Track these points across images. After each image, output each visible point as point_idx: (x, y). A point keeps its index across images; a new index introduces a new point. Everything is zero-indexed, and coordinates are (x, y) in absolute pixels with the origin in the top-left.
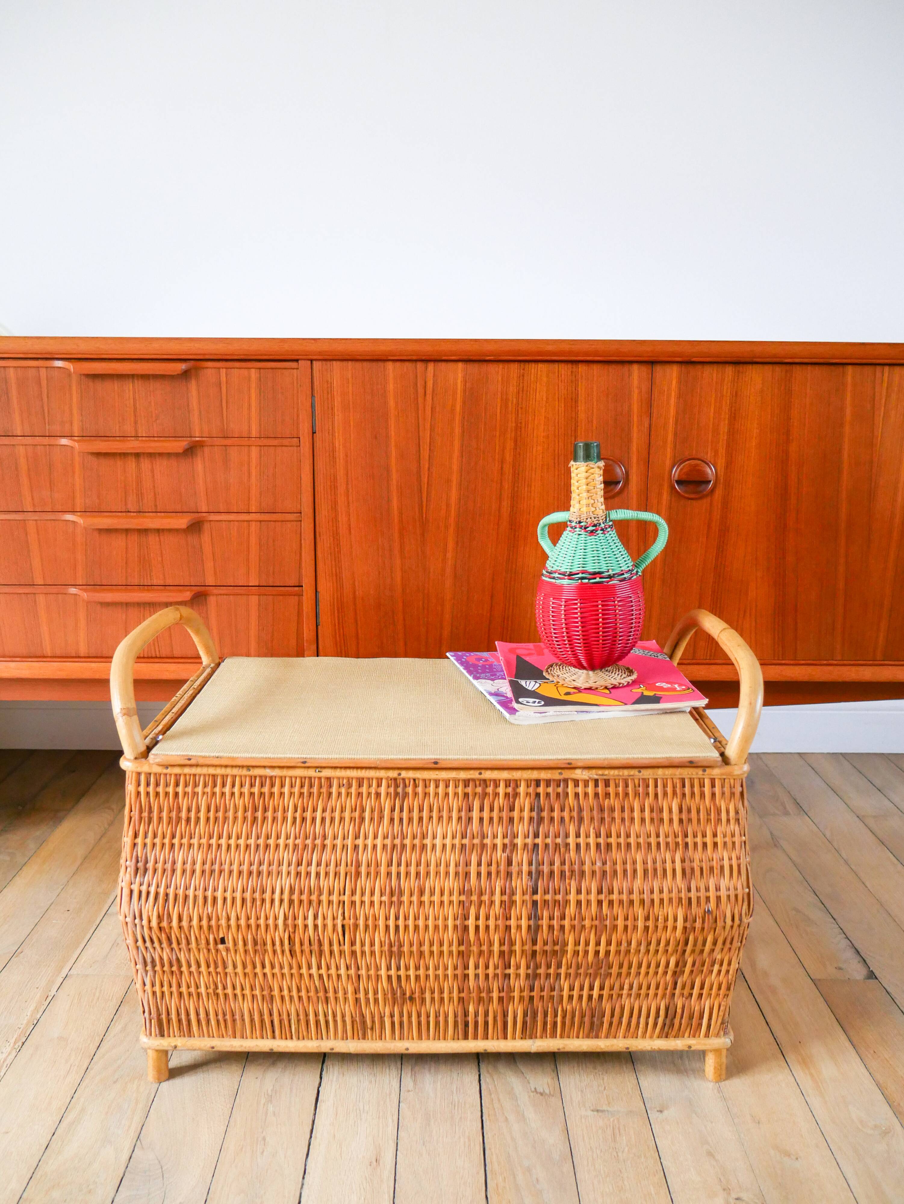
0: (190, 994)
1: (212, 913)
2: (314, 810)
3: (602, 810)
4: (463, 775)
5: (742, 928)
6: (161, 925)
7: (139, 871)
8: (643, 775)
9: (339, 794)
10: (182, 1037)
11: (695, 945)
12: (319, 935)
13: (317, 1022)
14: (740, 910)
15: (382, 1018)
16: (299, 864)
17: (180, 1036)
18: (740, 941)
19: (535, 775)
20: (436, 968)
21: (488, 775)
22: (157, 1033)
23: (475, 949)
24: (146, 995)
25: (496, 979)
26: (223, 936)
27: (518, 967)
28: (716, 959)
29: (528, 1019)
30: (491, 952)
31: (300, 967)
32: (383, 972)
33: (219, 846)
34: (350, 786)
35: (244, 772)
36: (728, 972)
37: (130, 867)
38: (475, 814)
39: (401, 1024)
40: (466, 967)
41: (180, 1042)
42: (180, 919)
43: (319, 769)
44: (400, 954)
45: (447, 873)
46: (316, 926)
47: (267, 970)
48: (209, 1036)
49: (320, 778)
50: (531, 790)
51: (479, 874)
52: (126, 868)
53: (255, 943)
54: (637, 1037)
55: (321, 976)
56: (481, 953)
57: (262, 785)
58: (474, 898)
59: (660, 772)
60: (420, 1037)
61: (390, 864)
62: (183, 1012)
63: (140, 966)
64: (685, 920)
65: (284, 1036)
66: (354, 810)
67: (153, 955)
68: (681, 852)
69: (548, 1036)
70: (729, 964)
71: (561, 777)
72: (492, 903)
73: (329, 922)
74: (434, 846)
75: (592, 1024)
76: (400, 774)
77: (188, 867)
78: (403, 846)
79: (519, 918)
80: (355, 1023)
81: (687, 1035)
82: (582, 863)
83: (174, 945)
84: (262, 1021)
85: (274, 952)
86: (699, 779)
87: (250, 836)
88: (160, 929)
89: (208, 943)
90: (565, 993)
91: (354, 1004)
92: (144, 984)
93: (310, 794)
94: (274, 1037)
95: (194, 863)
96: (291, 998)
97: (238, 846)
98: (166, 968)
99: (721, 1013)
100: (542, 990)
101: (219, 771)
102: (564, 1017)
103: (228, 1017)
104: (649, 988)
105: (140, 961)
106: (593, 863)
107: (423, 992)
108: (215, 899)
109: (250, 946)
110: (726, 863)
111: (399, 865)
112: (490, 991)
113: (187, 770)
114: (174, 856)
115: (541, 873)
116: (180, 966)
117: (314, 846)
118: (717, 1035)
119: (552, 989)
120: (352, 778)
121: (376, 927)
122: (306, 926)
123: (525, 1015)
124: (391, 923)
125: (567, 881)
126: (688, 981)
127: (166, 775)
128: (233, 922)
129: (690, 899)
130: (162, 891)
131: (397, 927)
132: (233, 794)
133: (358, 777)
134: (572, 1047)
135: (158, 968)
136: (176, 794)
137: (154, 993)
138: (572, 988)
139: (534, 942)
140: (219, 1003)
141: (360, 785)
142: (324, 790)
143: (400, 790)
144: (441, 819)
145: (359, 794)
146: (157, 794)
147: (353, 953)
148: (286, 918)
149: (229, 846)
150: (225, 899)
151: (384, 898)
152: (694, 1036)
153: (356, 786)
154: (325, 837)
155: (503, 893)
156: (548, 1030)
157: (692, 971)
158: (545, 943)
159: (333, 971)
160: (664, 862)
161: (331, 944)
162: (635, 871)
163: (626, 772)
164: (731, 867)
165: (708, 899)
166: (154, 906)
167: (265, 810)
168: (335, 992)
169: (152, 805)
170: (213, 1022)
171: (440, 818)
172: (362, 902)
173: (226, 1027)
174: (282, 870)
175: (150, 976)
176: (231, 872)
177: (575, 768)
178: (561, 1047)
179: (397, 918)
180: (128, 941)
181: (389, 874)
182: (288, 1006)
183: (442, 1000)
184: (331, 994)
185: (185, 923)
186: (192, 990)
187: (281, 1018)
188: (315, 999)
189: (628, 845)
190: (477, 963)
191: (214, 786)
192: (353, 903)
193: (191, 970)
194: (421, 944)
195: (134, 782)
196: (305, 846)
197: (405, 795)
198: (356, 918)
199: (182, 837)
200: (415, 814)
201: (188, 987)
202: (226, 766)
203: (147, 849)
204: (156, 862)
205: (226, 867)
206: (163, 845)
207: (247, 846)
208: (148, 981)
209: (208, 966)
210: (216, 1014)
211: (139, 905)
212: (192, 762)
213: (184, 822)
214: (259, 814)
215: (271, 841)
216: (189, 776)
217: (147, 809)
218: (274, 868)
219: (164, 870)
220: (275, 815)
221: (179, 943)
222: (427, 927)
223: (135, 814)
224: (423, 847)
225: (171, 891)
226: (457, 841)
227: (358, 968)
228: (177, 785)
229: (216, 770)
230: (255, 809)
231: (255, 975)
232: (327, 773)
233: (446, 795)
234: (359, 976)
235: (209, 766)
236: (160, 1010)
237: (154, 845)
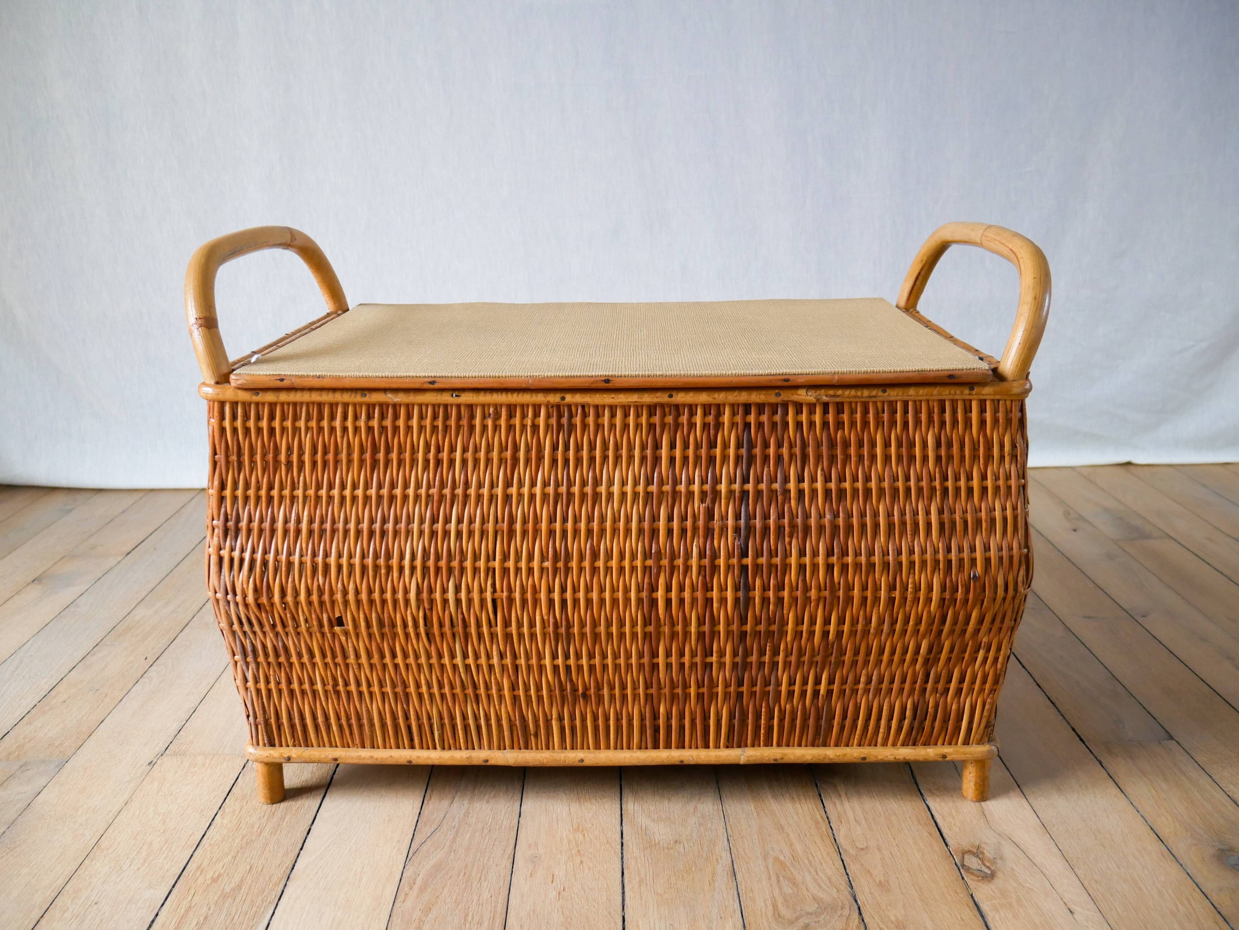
0: (303, 692)
1: (324, 585)
2: (452, 449)
3: (832, 444)
4: (647, 399)
5: (1017, 601)
6: (259, 601)
7: (229, 533)
8: (889, 395)
9: (484, 428)
10: (298, 748)
11: (955, 622)
12: (462, 613)
13: (466, 727)
14: (1015, 576)
15: (548, 722)
16: (434, 520)
17: (294, 746)
18: (1013, 619)
19: (743, 397)
20: (616, 656)
21: (680, 398)
22: (266, 742)
23: (666, 629)
24: (249, 694)
25: (694, 669)
26: (340, 615)
27: (722, 654)
28: (981, 643)
29: (736, 722)
30: (687, 634)
31: (440, 656)
32: (547, 661)
33: (330, 498)
34: (497, 416)
35: (358, 398)
36: (996, 659)
37: (218, 527)
38: (664, 452)
39: (573, 729)
40: (654, 654)
41: (294, 752)
42: (283, 593)
43: (457, 393)
44: (569, 636)
45: (628, 531)
46: (458, 601)
47: (399, 660)
48: (331, 745)
49: (459, 406)
50: (738, 419)
51: (670, 532)
52: (213, 529)
53: (381, 624)
54: (876, 745)
55: (467, 667)
56: (673, 635)
57: (383, 417)
58: (665, 562)
59: (912, 391)
60: (597, 747)
61: (552, 519)
62: (296, 714)
63: (239, 658)
64: (943, 589)
65: (424, 745)
66: (503, 449)
67: (254, 642)
68: (938, 500)
69: (762, 744)
70: (999, 649)
71: (778, 400)
72: (687, 568)
73: (476, 596)
74: (610, 495)
75: (818, 727)
76: (563, 398)
77: (292, 525)
78: (570, 495)
79: (723, 589)
80: (514, 728)
81: (940, 741)
82: (807, 516)
83: (279, 628)
84: (396, 726)
85: (407, 635)
86: (964, 400)
87: (370, 485)
88: (259, 606)
89: (321, 625)
90: (784, 688)
91: (512, 703)
92: (246, 680)
93: (446, 428)
94: (412, 747)
95: (299, 521)
96: (431, 696)
97: (354, 498)
98: (271, 659)
99: (985, 713)
100: (753, 684)
101: (326, 397)
102: (781, 720)
103: (353, 721)
104: (892, 681)
105: (238, 649)
106: (821, 516)
107: (599, 688)
108: (327, 567)
109: (375, 629)
110: (998, 514)
111: (565, 520)
112: (686, 686)
113: (284, 397)
114: (273, 513)
115: (752, 529)
116: (288, 656)
117: (454, 496)
118: (980, 742)
119: (767, 683)
120: (501, 405)
121: (536, 601)
122: (445, 601)
123: (731, 716)
124: (556, 596)
125: (787, 539)
126: (944, 672)
127: (257, 404)
128: (351, 596)
129: (950, 562)
130: (259, 556)
131: (564, 602)
132: (345, 429)
133: (508, 403)
134: (792, 757)
135: (261, 659)
136: (272, 431)
137: (258, 691)
138: (793, 681)
139: (743, 621)
140: (341, 703)
141: (511, 415)
142: (464, 422)
143: (565, 420)
144: (620, 459)
145: (510, 428)
146: (247, 431)
147: (508, 637)
148: (419, 591)
149: (343, 498)
151: (546, 564)
152: (950, 744)
153: (507, 415)
154: (467, 485)
155: (702, 555)
156: (762, 736)
157: (949, 659)
158: (758, 622)
159: (483, 661)
160: (915, 513)
161: (479, 625)
162: (876, 525)
163: (866, 393)
164: (1005, 519)
165: (973, 561)
166: (249, 578)
167: (388, 450)
168: (487, 688)
169: (242, 445)
170: (334, 728)
171: (618, 458)
172: (518, 570)
173: (351, 733)
174: (413, 528)
175: (253, 668)
176: (346, 532)
177: (797, 387)
178: (778, 757)
179: (563, 590)
180: (221, 625)
181: (551, 533)
182: (428, 707)
183: (624, 697)
184: (482, 691)
185: (289, 599)
186: (306, 686)
187: (420, 722)
188: (461, 696)
189: (868, 492)
190: (668, 649)
191: (320, 418)
192: (505, 571)
193: (302, 661)
194: (595, 624)
195: (216, 414)
196: (442, 497)
197: (572, 427)
198: (510, 590)
199: (282, 488)
200: (585, 453)
201: (301, 683)
202: (334, 390)
203: (238, 504)
204: (250, 520)
205: (341, 526)
206: (258, 498)
207: (367, 498)
208: (250, 676)
209: (324, 656)
210: (338, 718)
211: (231, 577)
212: (286, 383)
213: (283, 467)
214: (381, 456)
215: (398, 492)
216: (289, 404)
217: (235, 451)
218: (403, 525)
219: (261, 531)
220: (402, 456)
221: (284, 626)
222: (602, 601)
223: (221, 457)
224: (596, 496)
225: (271, 557)
226: (641, 488)
227: (515, 657)
228: (272, 417)
229: (321, 395)
230: (375, 449)
231: (384, 666)
232: (467, 398)
233: (626, 426)
234: (516, 668)
235: (311, 389)
236: (268, 712)
237: (246, 498)
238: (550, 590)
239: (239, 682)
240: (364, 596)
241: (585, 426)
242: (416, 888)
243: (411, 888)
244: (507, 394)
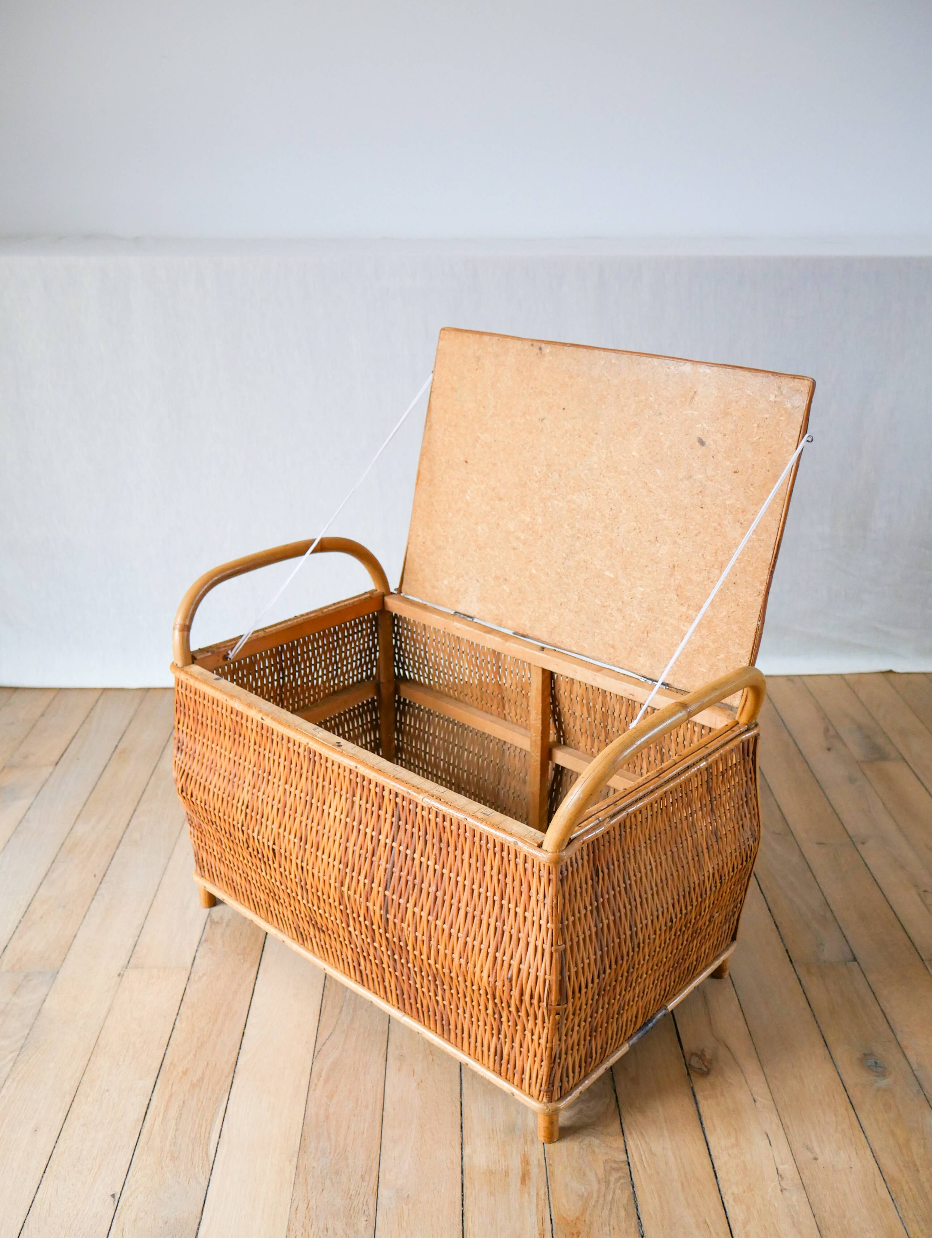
242: (322, 1079)
243: (319, 1080)
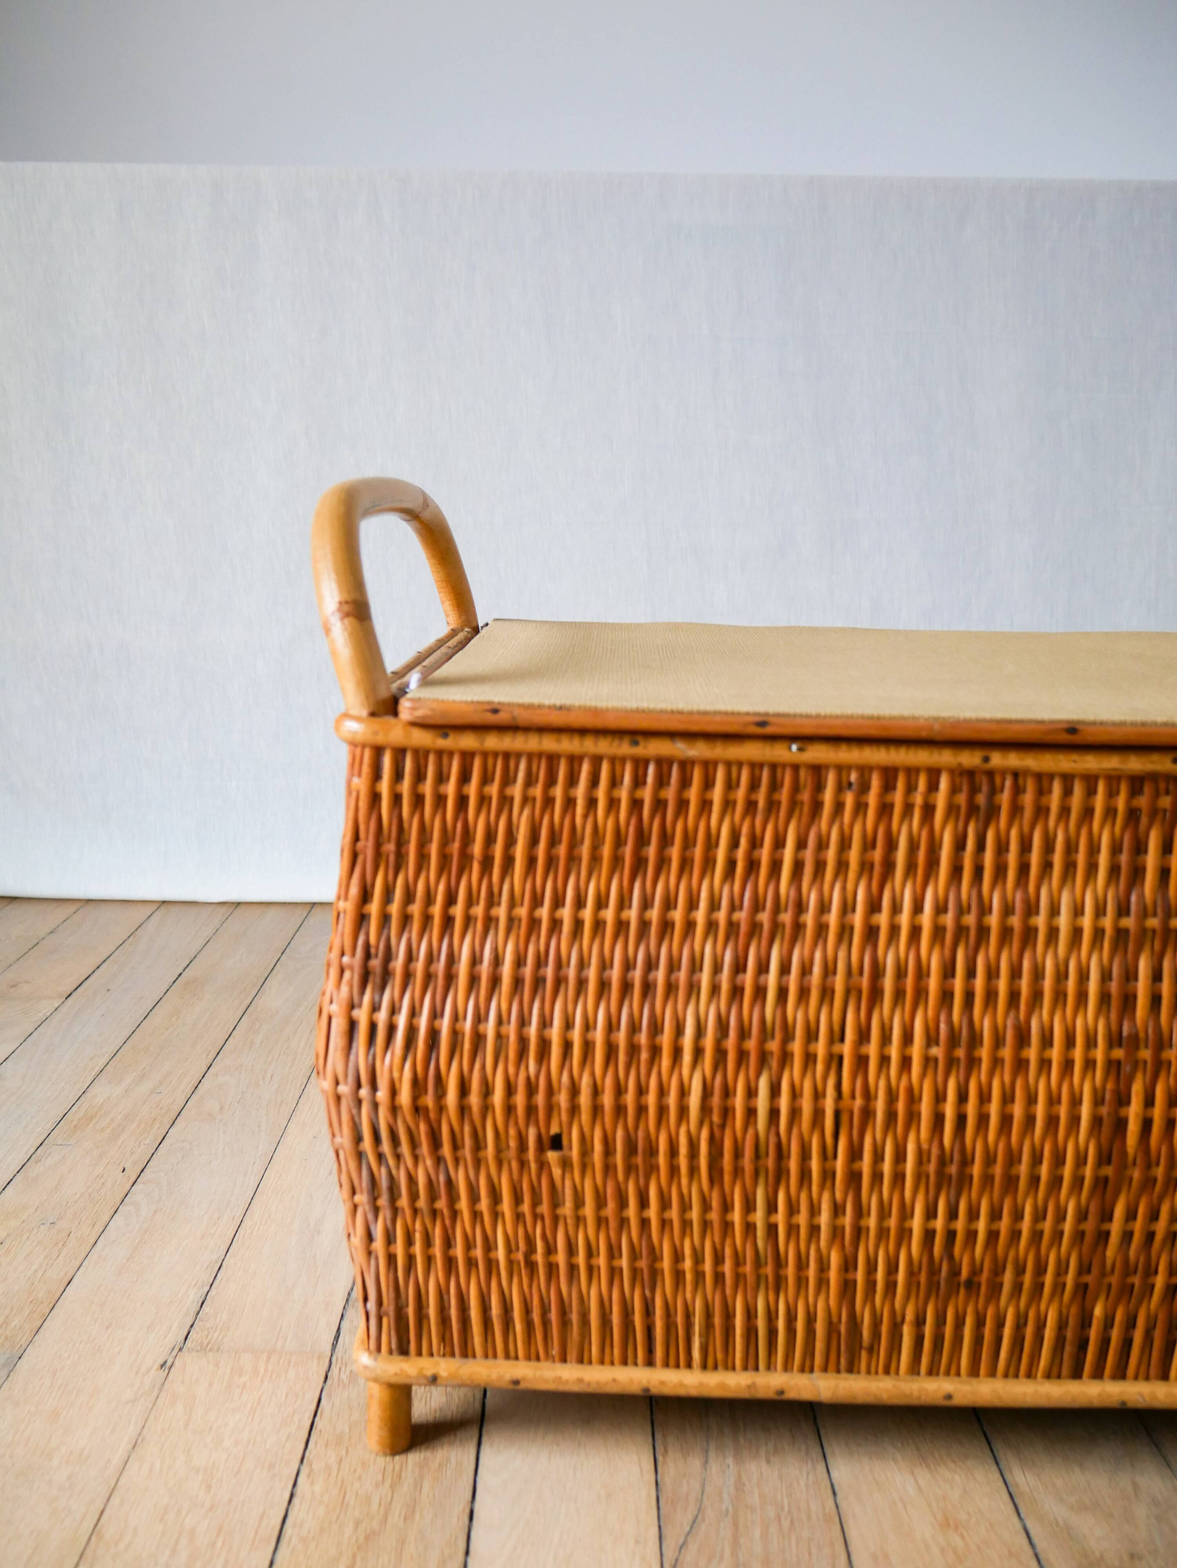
0: (471, 1263)
1: (538, 1077)
2: (779, 843)
4: (1135, 764)
6: (419, 1102)
7: (371, 979)
9: (839, 807)
10: (449, 1358)
12: (778, 1135)
13: (751, 1332)
15: (896, 1326)
16: (739, 967)
17: (444, 1355)
20: (1039, 1216)
22: (394, 1346)
23: (1134, 1173)
24: (373, 1262)
26: (559, 1131)
31: (726, 1208)
32: (916, 1222)
33: (555, 924)
34: (864, 787)
35: (624, 748)
37: (351, 968)
38: (1151, 860)
39: (938, 1340)
40: (1107, 1216)
41: (444, 1367)
42: (464, 1090)
43: (801, 744)
44: (964, 1179)
45: (1082, 996)
46: (774, 1113)
47: (652, 1212)
48: (507, 1356)
49: (798, 767)
51: (1156, 1000)
52: (342, 971)
53: (631, 1148)
55: (772, 1230)
56: (1147, 1184)
57: (661, 782)
58: (1146, 1054)
60: (975, 1372)
61: (948, 971)
63: (362, 1198)
65: (672, 1361)
66: (868, 845)
67: (394, 1172)
73: (806, 1105)
74: (1053, 933)
76: (986, 759)
77: (485, 968)
78: (983, 931)
80: (835, 1334)
83: (446, 1150)
84: (628, 1327)
85: (674, 1170)
87: (627, 903)
88: (417, 1110)
89: (522, 1146)
91: (840, 1295)
92: (370, 1238)
93: (772, 805)
94: (651, 1363)
95: (497, 961)
96: (699, 1276)
97: (598, 925)
98: (422, 1203)
101: (568, 745)
103: (553, 1316)
105: (363, 1184)
107: (998, 1270)
108: (544, 1045)
109: (619, 1156)
111: (971, 973)
112: (1150, 1272)
113: (492, 742)
114: (450, 946)
116: (453, 1198)
117: (776, 926)
120: (873, 768)
121: (913, 1116)
122: (751, 1113)
124: (949, 1107)
127: (440, 753)
128: (584, 1099)
130: (423, 1022)
131: (961, 1120)
132: (592, 803)
133: (886, 764)
135: (404, 1202)
136: (462, 801)
137: (391, 1259)
140: (535, 1282)
141: (888, 786)
142: (805, 796)
143: (981, 798)
144: (1072, 869)
145: (885, 809)
146: (418, 800)
147: (854, 1177)
148: (706, 1093)
149: (578, 924)
150: (567, 1046)
151: (935, 1051)
153: (881, 786)
154: (800, 907)
159: (802, 1219)
161: (805, 1155)
166: (405, 1060)
167: (666, 840)
168: (801, 1264)
169: (406, 825)
170: (519, 1326)
171: (1069, 867)
172: (884, 1060)
173: (546, 1336)
174: (700, 980)
175: (385, 1218)
176: (581, 983)
179: (962, 1098)
180: (338, 1140)
181: (946, 996)
182: (689, 1295)
183: (1038, 1287)
185: (474, 1099)
186: (478, 1252)
187: (674, 1320)
188: (751, 1276)
190: (1133, 1206)
191: (551, 781)
192: (861, 1062)
193: (477, 1207)
194: (1012, 1159)
195: (366, 769)
196: (755, 928)
197: (993, 811)
198: (868, 1096)
199: (470, 902)
200: (1012, 857)
201: (469, 1245)
202: (582, 732)
203: (389, 929)
204: (410, 958)
205: (572, 973)
206: (427, 919)
207: (621, 926)
208: (378, 1232)
209: (517, 1199)
210: (527, 1310)
211: (370, 1057)
212: (503, 717)
213: (476, 867)
214: (651, 851)
215: (677, 915)
216: (496, 754)
217: (394, 834)
218: (682, 975)
219: (429, 977)
220: (688, 854)
221: (456, 1146)
222: (1030, 1120)
223: (367, 845)
224: (1029, 934)
225: (445, 1024)
226: (1107, 922)
227: (860, 1212)
228: (465, 777)
229: (559, 741)
230: (642, 840)
231: (623, 1222)
232: (818, 753)
233: (1088, 812)
234: (859, 1231)
235: (542, 730)
236: (403, 1296)
237: (406, 919)
238: (939, 1097)
239: (358, 1240)
240: (607, 1100)
241: (1016, 809)
244: (888, 749)
